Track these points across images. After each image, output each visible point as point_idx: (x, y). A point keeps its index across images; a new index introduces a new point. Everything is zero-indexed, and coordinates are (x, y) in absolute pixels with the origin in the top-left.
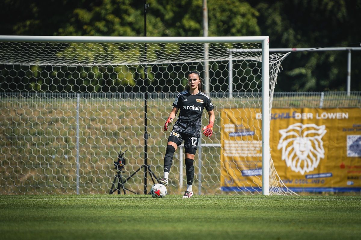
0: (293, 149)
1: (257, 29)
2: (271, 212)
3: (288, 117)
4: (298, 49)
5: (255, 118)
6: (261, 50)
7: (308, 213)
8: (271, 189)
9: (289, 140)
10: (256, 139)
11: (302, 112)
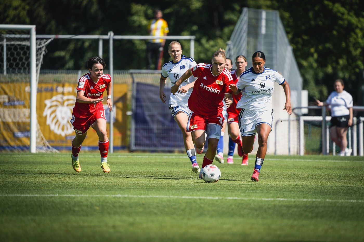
0: (55, 116)
1: (28, 20)
2: (35, 166)
3: (52, 90)
4: (61, 36)
5: (24, 91)
6: (29, 36)
7: (65, 166)
8: (37, 148)
9: (53, 109)
10: (25, 107)
11: (63, 86)
